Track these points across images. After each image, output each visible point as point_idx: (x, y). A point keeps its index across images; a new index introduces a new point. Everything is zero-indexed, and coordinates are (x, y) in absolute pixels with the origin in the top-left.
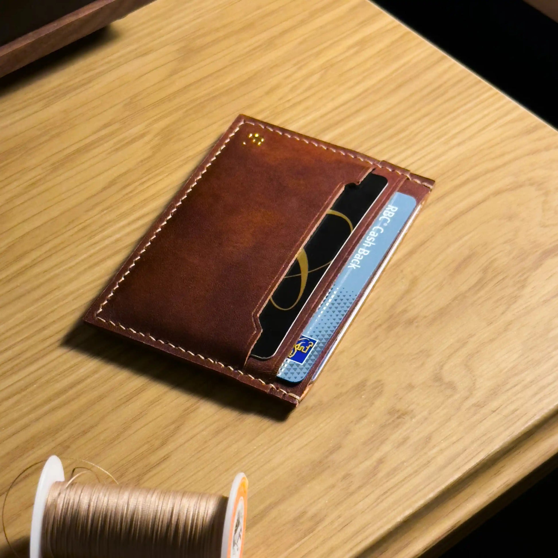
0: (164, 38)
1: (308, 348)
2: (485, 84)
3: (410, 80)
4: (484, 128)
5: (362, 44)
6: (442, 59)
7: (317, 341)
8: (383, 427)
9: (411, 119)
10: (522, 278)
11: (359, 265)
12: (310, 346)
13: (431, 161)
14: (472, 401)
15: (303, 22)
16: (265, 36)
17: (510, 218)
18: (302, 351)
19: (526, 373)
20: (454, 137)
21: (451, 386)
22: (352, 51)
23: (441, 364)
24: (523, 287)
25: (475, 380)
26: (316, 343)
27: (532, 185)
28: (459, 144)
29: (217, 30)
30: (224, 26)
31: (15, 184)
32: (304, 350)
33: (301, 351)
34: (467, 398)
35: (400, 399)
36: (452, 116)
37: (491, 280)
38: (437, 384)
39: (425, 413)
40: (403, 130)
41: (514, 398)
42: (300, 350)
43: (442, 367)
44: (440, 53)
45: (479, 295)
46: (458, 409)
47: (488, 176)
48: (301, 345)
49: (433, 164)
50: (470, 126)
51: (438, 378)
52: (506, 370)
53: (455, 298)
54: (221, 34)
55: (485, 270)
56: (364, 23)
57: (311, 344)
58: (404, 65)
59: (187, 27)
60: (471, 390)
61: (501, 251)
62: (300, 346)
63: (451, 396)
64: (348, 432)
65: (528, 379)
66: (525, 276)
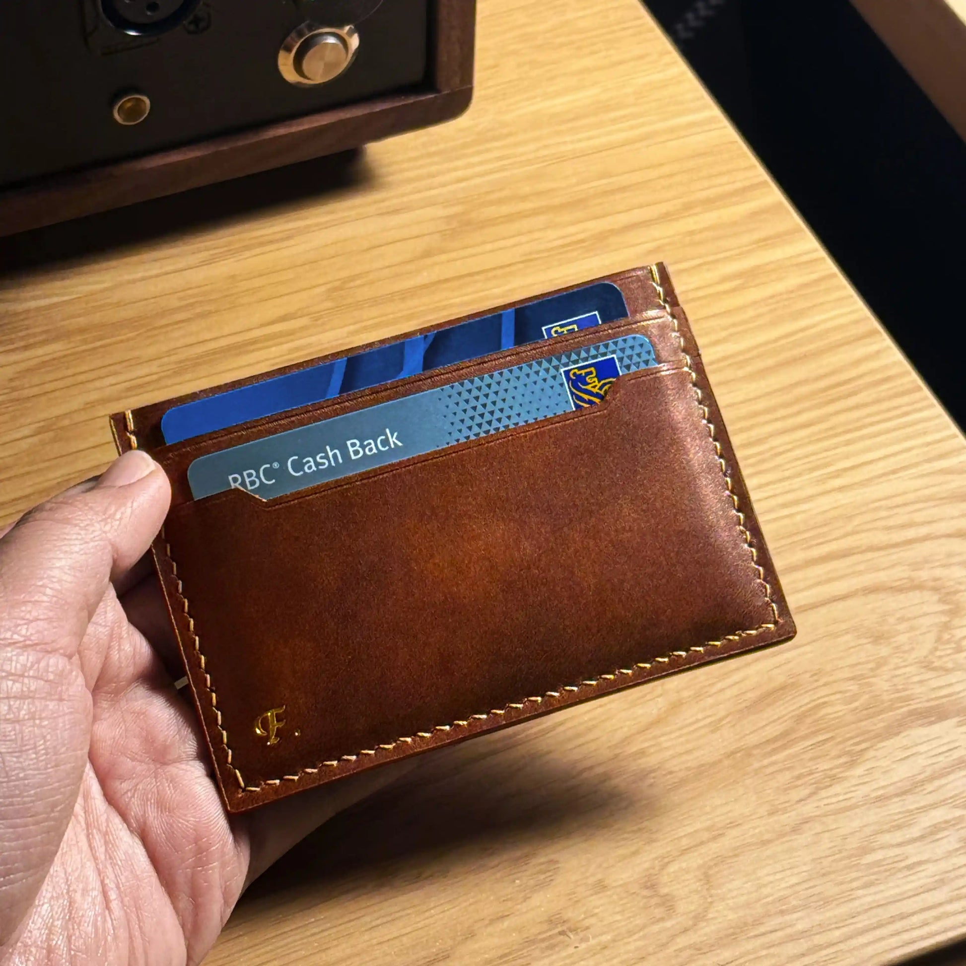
0: (433, 192)
1: (583, 372)
2: (926, 393)
3: (805, 358)
4: (894, 472)
5: (751, 276)
6: (873, 333)
7: (562, 370)
8: (530, 942)
9: (779, 425)
10: (859, 748)
11: (386, 435)
12: (578, 373)
13: (784, 506)
14: (692, 938)
15: (667, 217)
16: (595, 226)
17: (878, 638)
18: (594, 374)
19: (799, 914)
20: (838, 474)
21: (668, 904)
22: (727, 286)
23: (666, 860)
24: (852, 764)
25: (711, 903)
26: (566, 369)
27: (935, 589)
28: (841, 489)
29: (524, 198)
30: (539, 194)
31: (112, 380)
32: (591, 373)
33: (596, 376)
34: (686, 930)
35: (577, 902)
36: (849, 436)
37: (805, 738)
38: (645, 892)
39: (607, 938)
40: (759, 441)
41: (764, 953)
42: (596, 379)
43: (664, 866)
44: (874, 323)
45: (774, 758)
46: (664, 946)
47: (869, 555)
48: (588, 384)
49: (786, 512)
50: (871, 462)
51: (650, 884)
52: (770, 899)
53: (731, 754)
54: (528, 205)
55: (800, 719)
56: (766, 242)
57: (574, 374)
58: (802, 330)
59: (478, 181)
60: (699, 918)
61: (840, 692)
62: (590, 383)
63: (662, 919)
64: (470, 935)
65: (800, 927)
66: (864, 746)
